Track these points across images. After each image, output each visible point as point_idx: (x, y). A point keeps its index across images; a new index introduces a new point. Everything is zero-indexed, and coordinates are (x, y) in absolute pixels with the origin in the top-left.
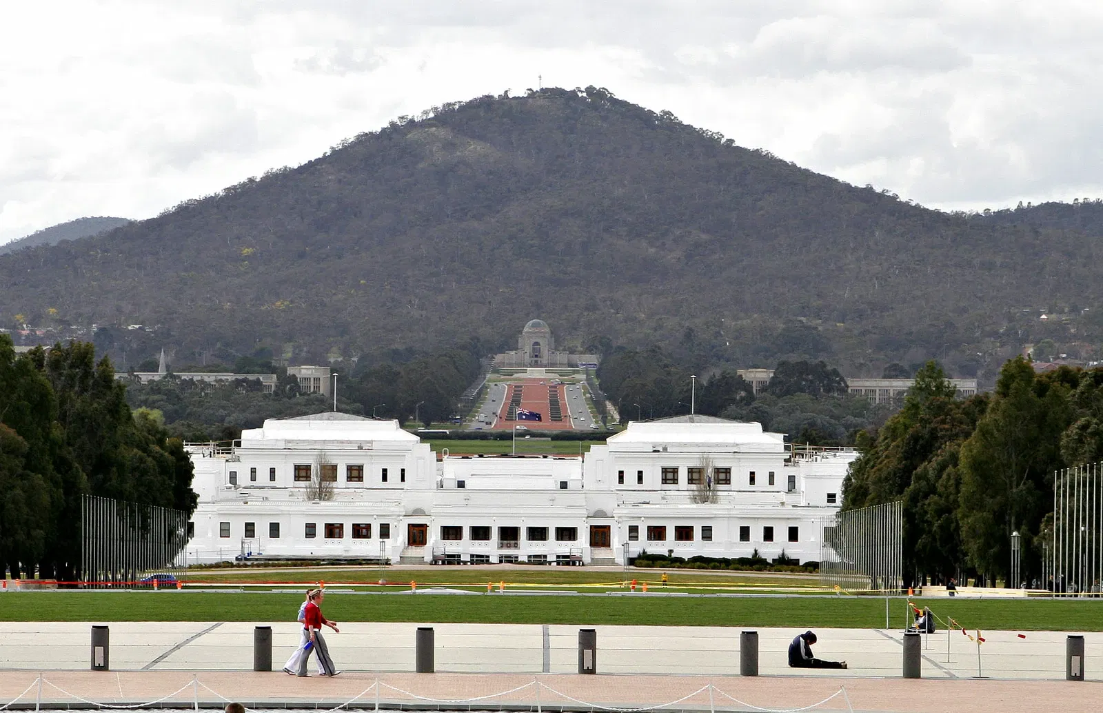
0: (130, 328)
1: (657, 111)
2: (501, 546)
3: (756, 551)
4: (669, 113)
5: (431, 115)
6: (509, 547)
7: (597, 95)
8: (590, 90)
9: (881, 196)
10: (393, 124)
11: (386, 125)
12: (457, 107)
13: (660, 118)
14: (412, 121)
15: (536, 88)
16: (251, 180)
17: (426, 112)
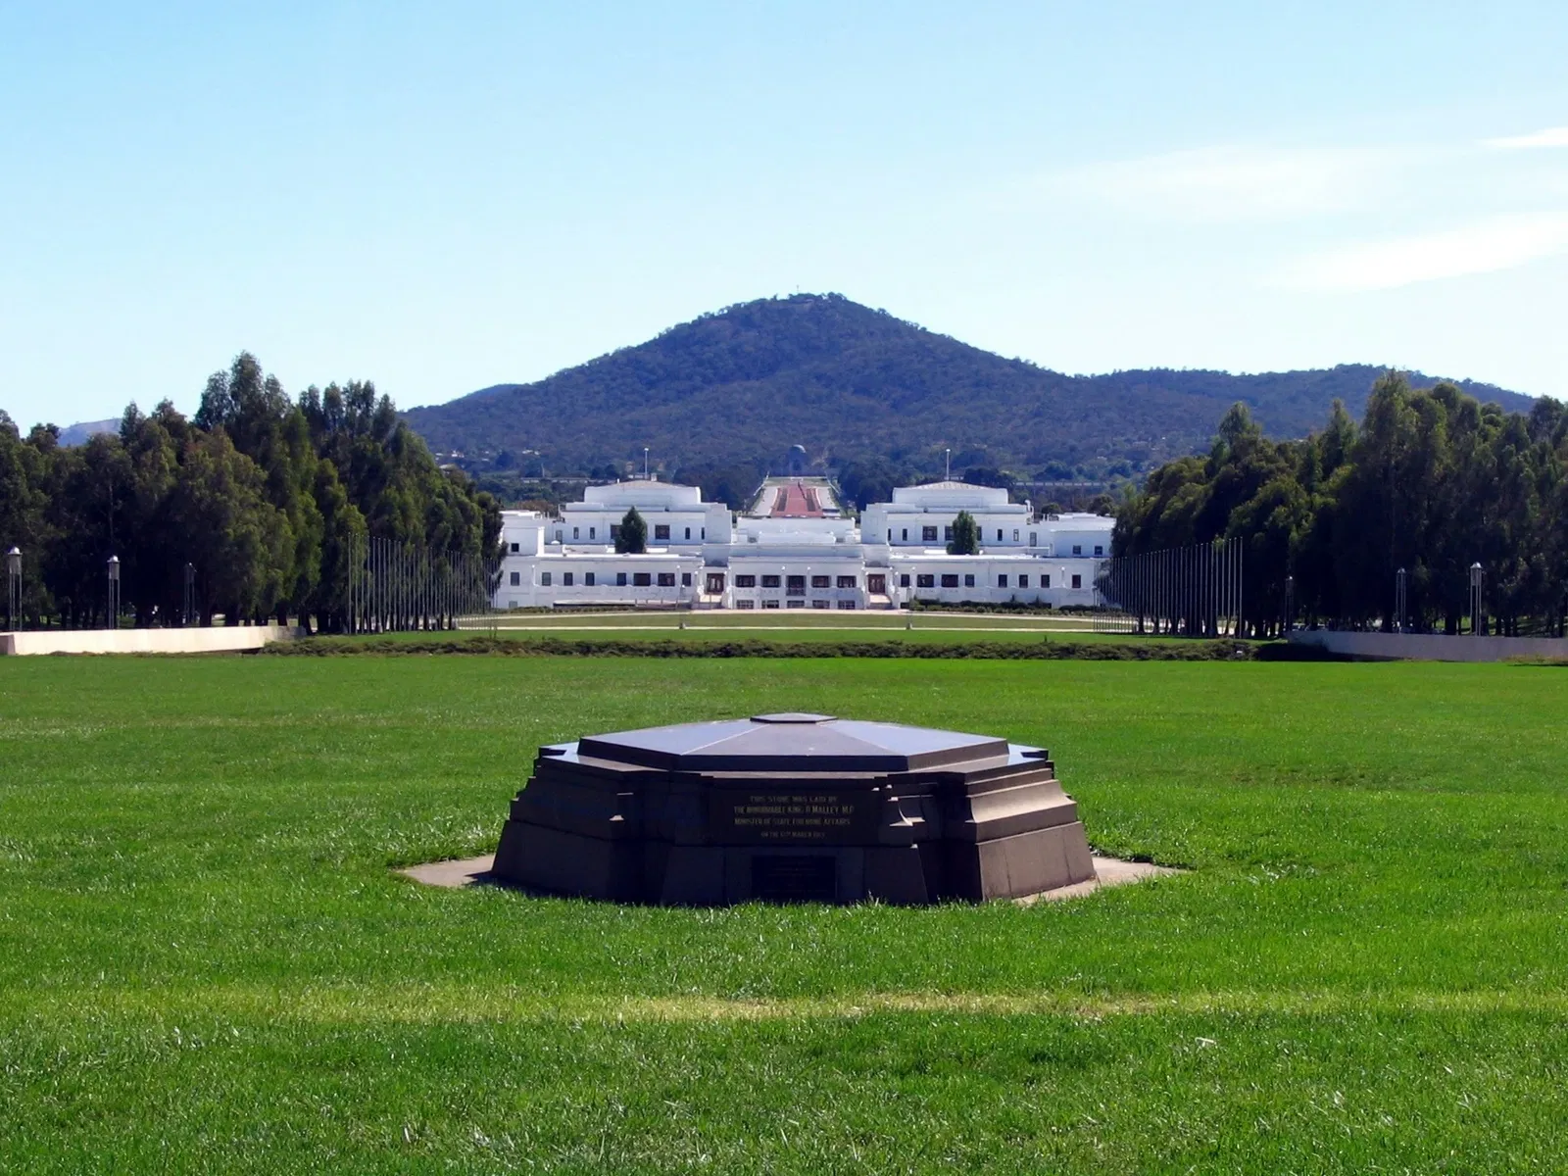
0: (524, 452)
1: (876, 308)
2: (789, 593)
3: (1013, 597)
4: (883, 311)
5: (726, 311)
6: (796, 593)
7: (836, 300)
8: (831, 295)
9: (1025, 364)
10: (700, 317)
11: (696, 318)
12: (742, 306)
13: (877, 314)
14: (713, 315)
15: (795, 293)
16: (606, 355)
17: (722, 310)
